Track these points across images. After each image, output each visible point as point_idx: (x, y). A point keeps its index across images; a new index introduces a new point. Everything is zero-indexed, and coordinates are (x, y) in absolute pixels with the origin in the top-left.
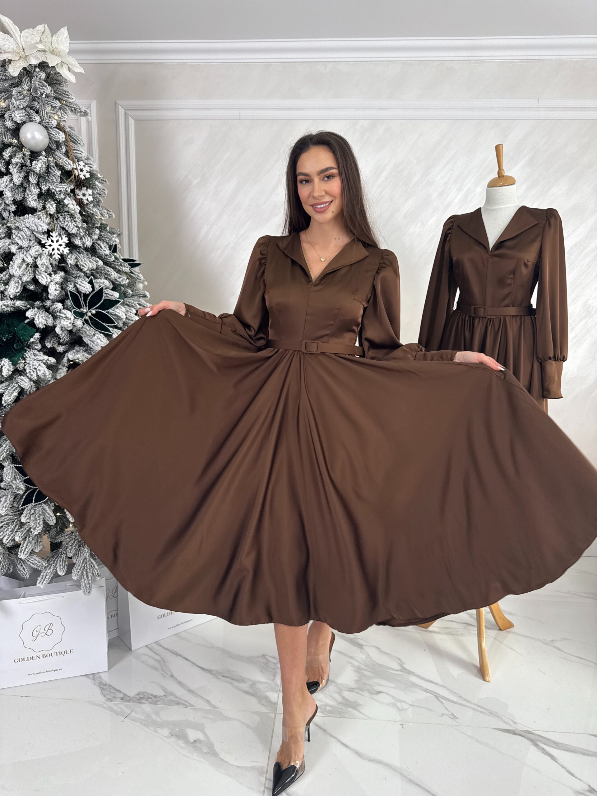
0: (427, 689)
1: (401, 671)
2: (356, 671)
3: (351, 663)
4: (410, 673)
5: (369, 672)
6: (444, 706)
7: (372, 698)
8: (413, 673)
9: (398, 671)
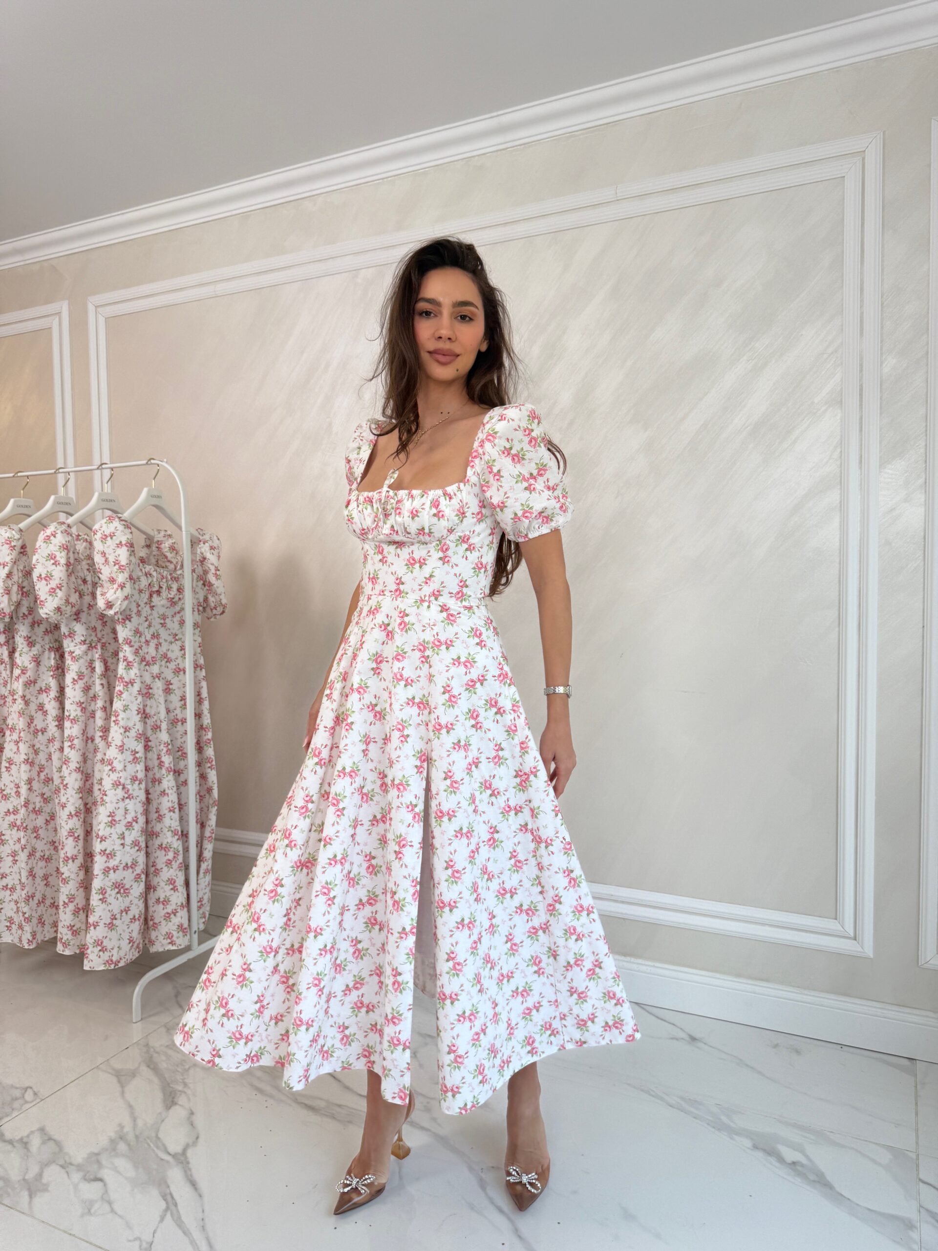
0: (171, 1194)
1: (174, 1156)
2: (112, 1141)
3: (121, 1127)
4: (182, 1163)
5: (129, 1145)
6: (157, 1227)
7: (76, 1187)
8: (188, 1163)
9: (169, 1154)
